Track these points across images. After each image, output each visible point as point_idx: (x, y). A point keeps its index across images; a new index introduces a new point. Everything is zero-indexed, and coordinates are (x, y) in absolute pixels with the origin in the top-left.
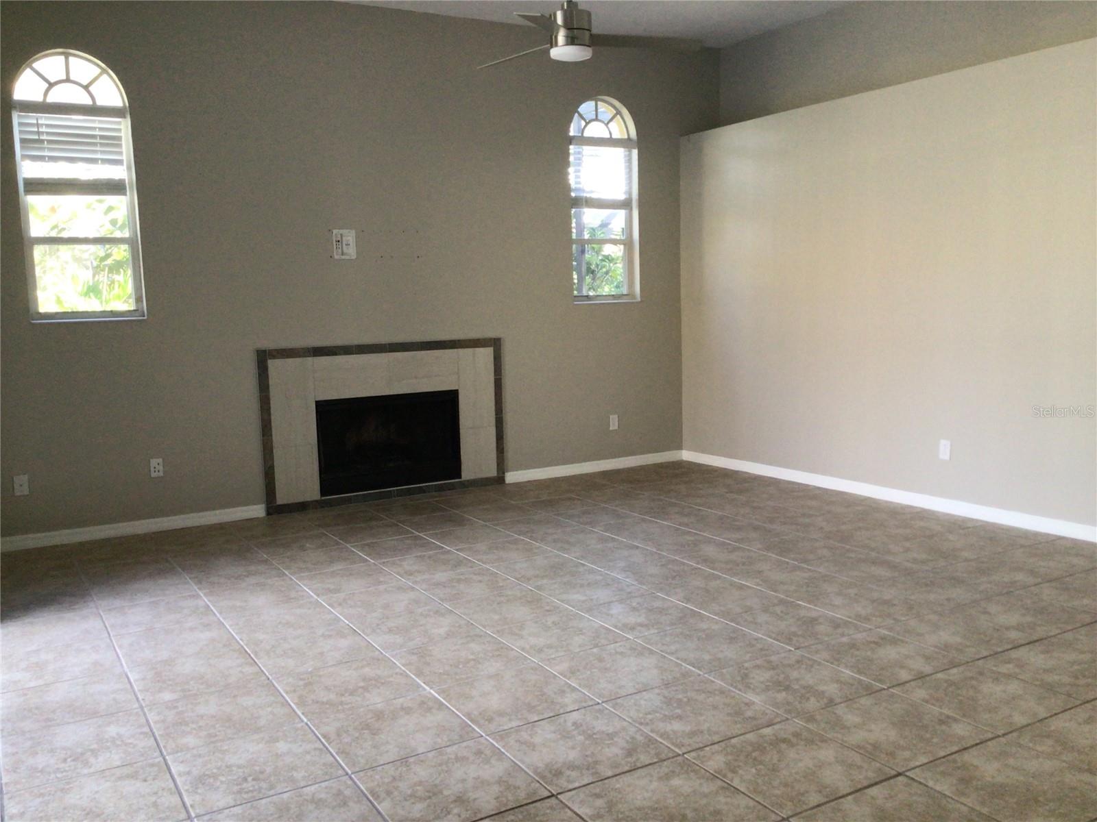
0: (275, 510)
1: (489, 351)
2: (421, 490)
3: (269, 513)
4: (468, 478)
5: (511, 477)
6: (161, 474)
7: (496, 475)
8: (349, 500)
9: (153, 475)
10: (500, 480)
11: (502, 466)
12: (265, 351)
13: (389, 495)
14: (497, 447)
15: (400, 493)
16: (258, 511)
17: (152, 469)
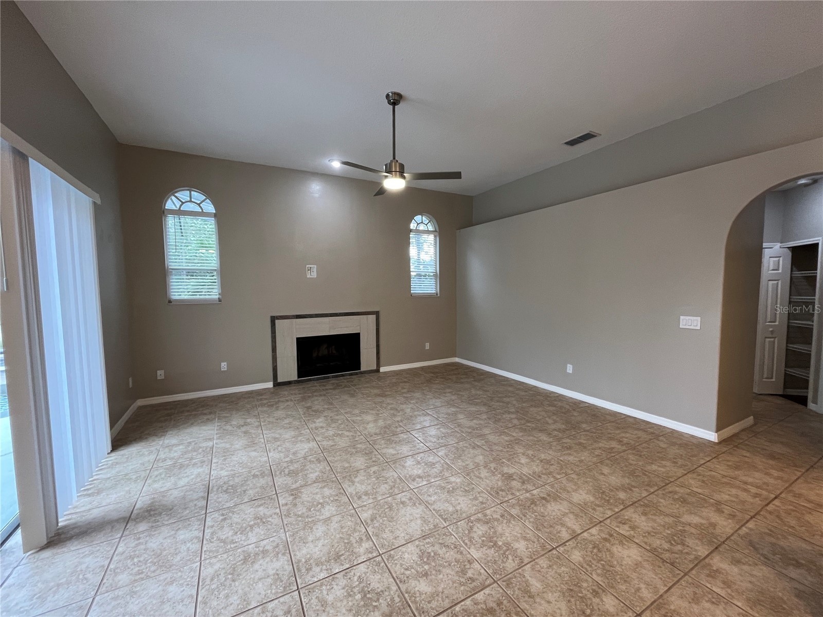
0: (277, 384)
1: (374, 317)
2: (343, 375)
3: (274, 386)
4: (364, 370)
5: (382, 369)
6: (226, 369)
7: (376, 368)
8: (310, 380)
9: (222, 370)
10: (378, 371)
11: (378, 365)
12: (274, 316)
13: (328, 378)
14: (377, 357)
15: (333, 377)
16: (270, 385)
17: (222, 367)
